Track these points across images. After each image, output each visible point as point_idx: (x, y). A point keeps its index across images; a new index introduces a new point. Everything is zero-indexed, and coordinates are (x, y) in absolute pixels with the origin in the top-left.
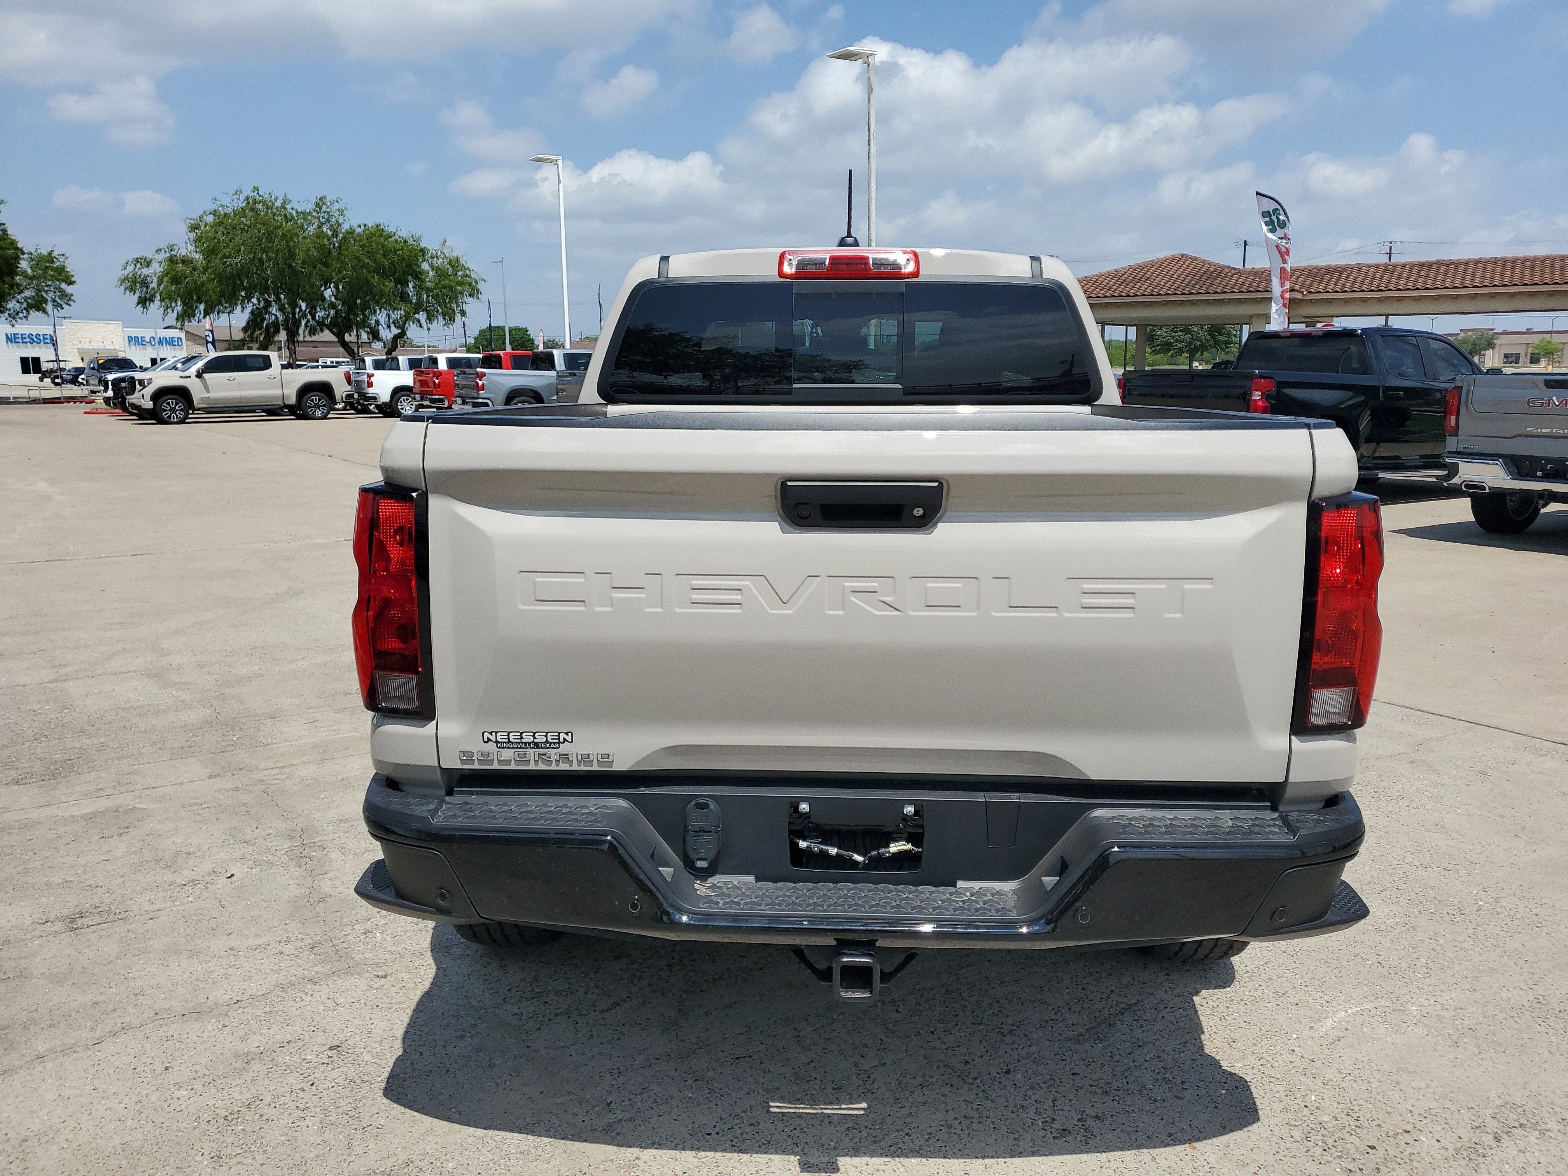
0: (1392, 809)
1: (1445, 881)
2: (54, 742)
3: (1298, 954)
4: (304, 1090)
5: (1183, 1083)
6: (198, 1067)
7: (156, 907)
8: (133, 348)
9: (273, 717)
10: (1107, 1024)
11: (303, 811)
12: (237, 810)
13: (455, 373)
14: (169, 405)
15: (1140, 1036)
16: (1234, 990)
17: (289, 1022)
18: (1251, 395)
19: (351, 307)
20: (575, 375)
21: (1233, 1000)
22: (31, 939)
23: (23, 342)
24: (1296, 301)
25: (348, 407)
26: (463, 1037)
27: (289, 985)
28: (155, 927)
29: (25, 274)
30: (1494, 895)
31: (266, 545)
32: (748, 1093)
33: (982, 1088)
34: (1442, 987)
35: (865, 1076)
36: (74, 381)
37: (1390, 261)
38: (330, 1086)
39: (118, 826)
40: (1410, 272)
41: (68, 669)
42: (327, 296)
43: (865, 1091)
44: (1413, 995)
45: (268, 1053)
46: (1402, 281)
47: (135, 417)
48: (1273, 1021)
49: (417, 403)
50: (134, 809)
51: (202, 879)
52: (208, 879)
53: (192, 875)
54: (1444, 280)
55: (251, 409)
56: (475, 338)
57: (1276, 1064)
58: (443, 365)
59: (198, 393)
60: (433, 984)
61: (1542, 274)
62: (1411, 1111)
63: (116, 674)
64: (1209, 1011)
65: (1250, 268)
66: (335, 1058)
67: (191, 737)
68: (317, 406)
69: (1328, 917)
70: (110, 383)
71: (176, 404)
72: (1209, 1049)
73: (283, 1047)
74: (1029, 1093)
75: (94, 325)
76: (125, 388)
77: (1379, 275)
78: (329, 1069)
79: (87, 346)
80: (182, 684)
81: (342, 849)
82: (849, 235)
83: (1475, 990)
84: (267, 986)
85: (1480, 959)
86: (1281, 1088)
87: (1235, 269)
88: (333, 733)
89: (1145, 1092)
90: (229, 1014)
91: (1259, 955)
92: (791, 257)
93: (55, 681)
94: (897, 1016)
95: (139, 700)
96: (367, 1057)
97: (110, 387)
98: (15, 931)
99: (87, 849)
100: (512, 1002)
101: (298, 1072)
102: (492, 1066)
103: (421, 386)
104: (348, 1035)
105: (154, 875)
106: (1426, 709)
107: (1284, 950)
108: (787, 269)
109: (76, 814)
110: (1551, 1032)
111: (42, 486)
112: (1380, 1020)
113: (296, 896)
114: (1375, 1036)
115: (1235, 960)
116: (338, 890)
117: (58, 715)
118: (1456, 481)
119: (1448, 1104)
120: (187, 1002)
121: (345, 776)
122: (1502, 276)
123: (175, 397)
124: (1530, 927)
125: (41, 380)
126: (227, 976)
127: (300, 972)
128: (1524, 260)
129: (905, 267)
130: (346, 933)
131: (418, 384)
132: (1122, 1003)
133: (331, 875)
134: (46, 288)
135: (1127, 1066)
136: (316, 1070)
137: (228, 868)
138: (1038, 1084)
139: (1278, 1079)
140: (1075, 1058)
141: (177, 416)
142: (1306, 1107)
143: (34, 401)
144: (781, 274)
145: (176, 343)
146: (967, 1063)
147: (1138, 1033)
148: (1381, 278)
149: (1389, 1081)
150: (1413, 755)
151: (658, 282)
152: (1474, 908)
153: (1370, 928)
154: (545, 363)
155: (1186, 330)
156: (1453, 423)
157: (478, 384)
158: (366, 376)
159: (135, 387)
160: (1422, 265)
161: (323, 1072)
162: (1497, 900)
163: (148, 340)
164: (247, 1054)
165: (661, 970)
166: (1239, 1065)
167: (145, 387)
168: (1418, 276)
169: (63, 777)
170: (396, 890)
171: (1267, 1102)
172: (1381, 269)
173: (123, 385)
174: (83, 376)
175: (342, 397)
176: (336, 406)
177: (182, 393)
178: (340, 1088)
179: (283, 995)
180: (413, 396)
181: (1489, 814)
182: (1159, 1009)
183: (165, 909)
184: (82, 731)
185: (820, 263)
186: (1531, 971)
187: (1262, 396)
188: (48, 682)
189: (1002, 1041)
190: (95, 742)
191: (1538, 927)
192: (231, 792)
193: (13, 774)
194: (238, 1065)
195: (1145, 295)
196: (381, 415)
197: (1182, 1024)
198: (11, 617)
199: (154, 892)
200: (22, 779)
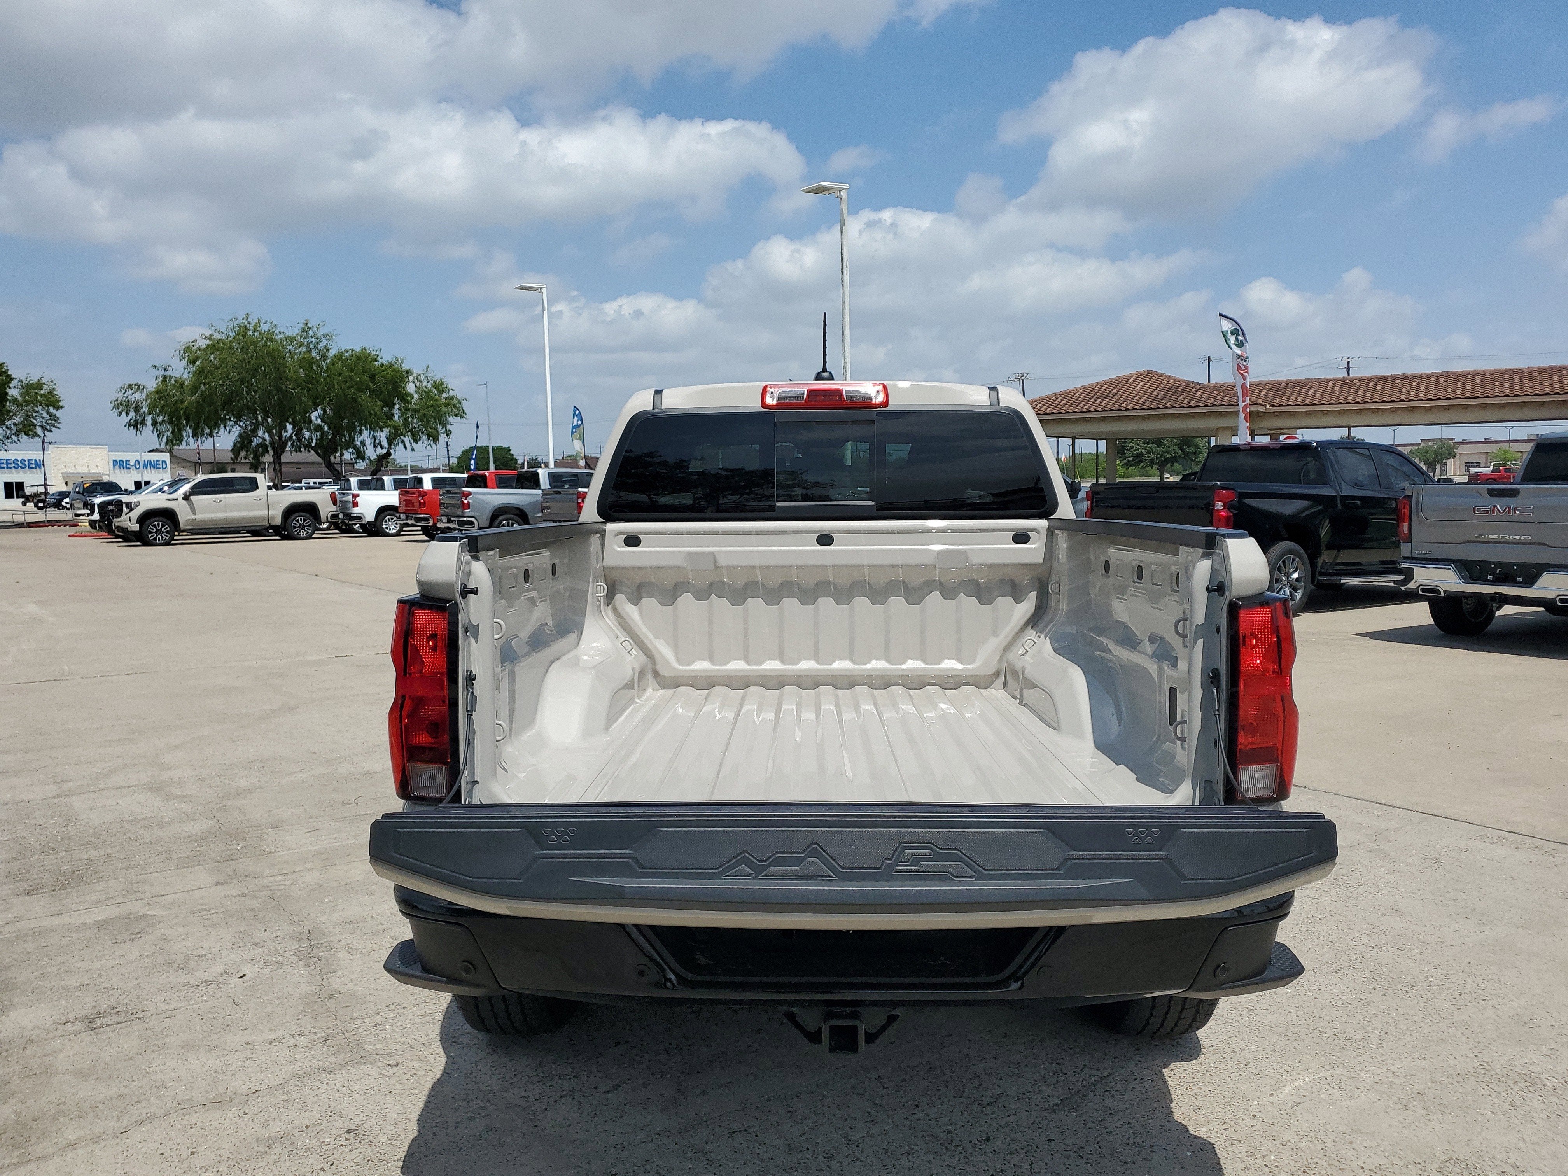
0: (1350, 895)
1: (1399, 960)
2: (61, 854)
3: (1260, 1029)
4: (324, 1170)
5: (1152, 1146)
6: (222, 1152)
7: (171, 1007)
8: (118, 471)
9: (274, 827)
10: (1080, 1095)
11: (309, 914)
12: (245, 914)
13: (441, 493)
14: (155, 527)
15: (1111, 1106)
16: (1199, 1062)
17: (307, 1108)
18: (1213, 506)
19: (337, 430)
20: (560, 493)
21: (1198, 1072)
22: (53, 1038)
23: (8, 468)
24: (1260, 414)
25: (332, 527)
26: (473, 1118)
27: (305, 1075)
28: (172, 1025)
29: (15, 401)
30: (1444, 972)
31: (259, 662)
32: (745, 1164)
33: (964, 1154)
34: (1394, 1056)
35: (854, 1146)
36: (58, 505)
37: (1349, 375)
38: (349, 1165)
39: (130, 932)
40: (1367, 386)
41: (71, 785)
42: (313, 418)
43: (855, 1159)
44: (1367, 1064)
45: (289, 1137)
46: (1360, 395)
47: (120, 540)
48: (1236, 1090)
49: (402, 522)
50: (145, 916)
51: (215, 979)
52: (221, 979)
53: (206, 976)
54: (1400, 393)
55: (236, 530)
56: (458, 458)
57: (1238, 1128)
58: (428, 485)
59: (184, 515)
60: (444, 1071)
61: (1493, 387)
62: (1363, 1168)
63: (117, 788)
64: (1176, 1082)
65: (1214, 383)
66: (352, 1140)
67: (196, 847)
68: (302, 527)
69: (1267, 974)
70: (96, 506)
71: (163, 526)
72: (1178, 1116)
73: (302, 1131)
74: (1008, 1158)
75: (81, 449)
76: (112, 511)
77: (1337, 390)
78: (347, 1150)
79: (70, 470)
80: (184, 797)
81: (349, 949)
82: (825, 370)
83: (1425, 1059)
84: (284, 1076)
85: (1429, 1030)
86: (1243, 1150)
87: (1199, 384)
88: (335, 841)
89: (1116, 1155)
90: (249, 1103)
91: (1223, 1030)
92: (773, 390)
93: (59, 796)
94: (884, 1092)
95: (143, 813)
96: (383, 1139)
97: (97, 510)
98: (37, 1032)
99: (100, 954)
100: (518, 1086)
101: (318, 1154)
102: (502, 1144)
103: (406, 506)
104: (364, 1119)
105: (168, 977)
106: (1384, 802)
107: (1247, 1025)
108: (769, 401)
109: (88, 922)
110: (1494, 1094)
111: (32, 608)
112: (1336, 1087)
113: (307, 993)
114: (1330, 1101)
115: (1200, 1033)
116: (346, 987)
117: (64, 829)
118: (1412, 585)
119: (1396, 1160)
120: (207, 1092)
121: (348, 881)
122: (1455, 389)
123: (161, 519)
124: (1477, 1001)
125: (24, 504)
126: (244, 1069)
127: (314, 1063)
128: (1475, 374)
129: (876, 398)
130: (356, 1026)
131: (403, 503)
132: (1095, 1076)
133: (339, 973)
134: (34, 414)
135: (1099, 1132)
136: (335, 1152)
137: (239, 969)
138: (1016, 1150)
139: (1240, 1141)
140: (1050, 1126)
141: (162, 538)
142: (1266, 1165)
143: (20, 525)
144: (764, 405)
145: (161, 466)
146: (949, 1132)
147: (1109, 1102)
148: (1340, 392)
149: (1343, 1142)
150: (1371, 845)
151: (653, 413)
152: (1426, 984)
153: (1328, 1003)
154: (531, 482)
155: (1158, 443)
156: (1406, 530)
157: (463, 503)
158: (351, 497)
159: (122, 511)
160: (1378, 379)
161: (341, 1153)
162: (1447, 976)
163: (132, 463)
164: (269, 1138)
165: (660, 1054)
166: (1204, 1129)
167: (131, 510)
168: (1375, 390)
169: (73, 887)
170: (422, 966)
171: (1229, 1162)
172: (1339, 383)
173: (110, 508)
174: (67, 500)
175: (327, 517)
176: (321, 527)
177: (168, 516)
178: (359, 1167)
179: (299, 1084)
180: (398, 515)
181: (1442, 899)
182: (1129, 1081)
183: (180, 1008)
184: (89, 843)
185: (799, 396)
186: (1477, 1040)
187: (1224, 506)
188: (54, 797)
189: (982, 1111)
190: (102, 854)
191: (1484, 1000)
192: (238, 898)
193: (24, 885)
194: (260, 1149)
195: (1113, 410)
196: (365, 535)
197: (1150, 1094)
198: (11, 736)
199: (169, 993)
200: (33, 890)
